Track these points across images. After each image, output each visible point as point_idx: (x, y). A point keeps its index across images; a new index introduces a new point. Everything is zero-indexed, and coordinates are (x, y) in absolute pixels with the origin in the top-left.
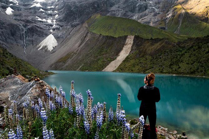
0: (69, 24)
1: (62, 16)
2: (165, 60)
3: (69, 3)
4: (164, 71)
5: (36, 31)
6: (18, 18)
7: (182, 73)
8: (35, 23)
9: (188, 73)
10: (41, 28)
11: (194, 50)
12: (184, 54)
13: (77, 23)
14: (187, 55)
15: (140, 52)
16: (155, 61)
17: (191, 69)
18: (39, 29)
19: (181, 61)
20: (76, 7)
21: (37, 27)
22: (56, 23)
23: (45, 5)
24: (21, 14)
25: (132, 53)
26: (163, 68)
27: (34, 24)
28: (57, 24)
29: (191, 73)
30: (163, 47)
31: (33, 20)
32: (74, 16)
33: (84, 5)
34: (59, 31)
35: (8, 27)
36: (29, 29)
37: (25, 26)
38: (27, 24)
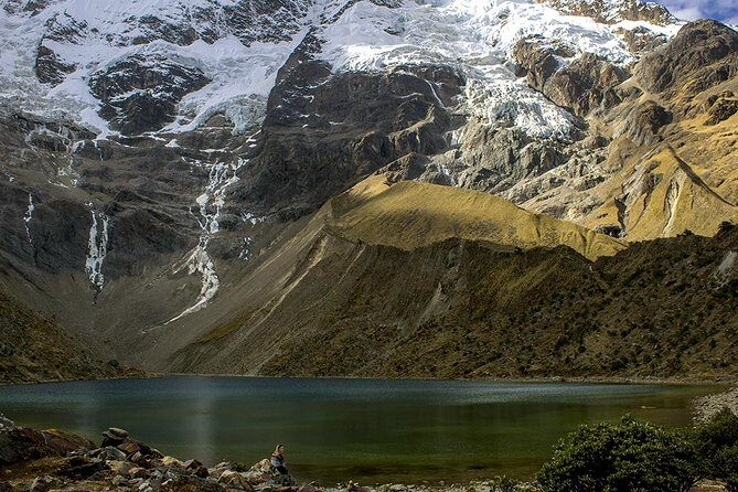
0: (273, 210)
1: (250, 183)
2: (546, 327)
3: (281, 139)
4: (534, 367)
5: (149, 229)
6: (95, 181)
7: (586, 369)
8: (149, 202)
9: (604, 368)
10: (169, 221)
11: (643, 286)
12: (608, 302)
13: (301, 206)
14: (617, 303)
15: (475, 301)
16: (515, 331)
17: (616, 352)
18: (159, 224)
19: (595, 328)
20: (305, 152)
21: (156, 215)
22: (227, 205)
23: (197, 143)
24: (107, 169)
25: (450, 308)
26: (534, 356)
27: (145, 206)
28: (230, 208)
29: (613, 369)
30: (552, 278)
31: (144, 193)
32: (294, 184)
33: (334, 144)
34: (232, 234)
35: (50, 209)
36: (123, 220)
37: (112, 210)
38: (120, 203)
